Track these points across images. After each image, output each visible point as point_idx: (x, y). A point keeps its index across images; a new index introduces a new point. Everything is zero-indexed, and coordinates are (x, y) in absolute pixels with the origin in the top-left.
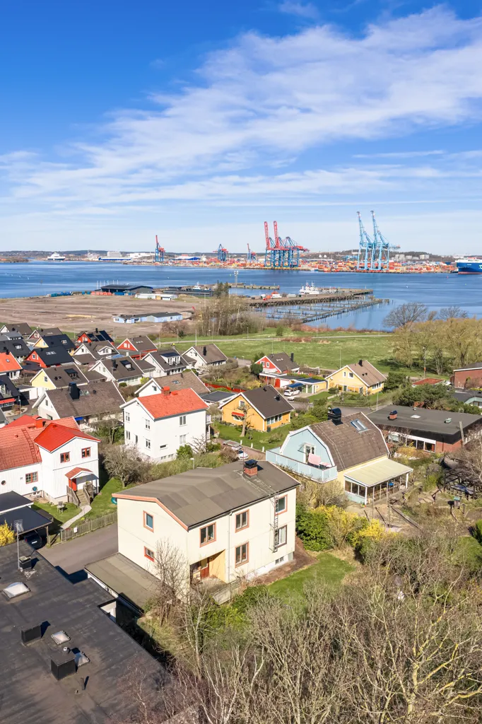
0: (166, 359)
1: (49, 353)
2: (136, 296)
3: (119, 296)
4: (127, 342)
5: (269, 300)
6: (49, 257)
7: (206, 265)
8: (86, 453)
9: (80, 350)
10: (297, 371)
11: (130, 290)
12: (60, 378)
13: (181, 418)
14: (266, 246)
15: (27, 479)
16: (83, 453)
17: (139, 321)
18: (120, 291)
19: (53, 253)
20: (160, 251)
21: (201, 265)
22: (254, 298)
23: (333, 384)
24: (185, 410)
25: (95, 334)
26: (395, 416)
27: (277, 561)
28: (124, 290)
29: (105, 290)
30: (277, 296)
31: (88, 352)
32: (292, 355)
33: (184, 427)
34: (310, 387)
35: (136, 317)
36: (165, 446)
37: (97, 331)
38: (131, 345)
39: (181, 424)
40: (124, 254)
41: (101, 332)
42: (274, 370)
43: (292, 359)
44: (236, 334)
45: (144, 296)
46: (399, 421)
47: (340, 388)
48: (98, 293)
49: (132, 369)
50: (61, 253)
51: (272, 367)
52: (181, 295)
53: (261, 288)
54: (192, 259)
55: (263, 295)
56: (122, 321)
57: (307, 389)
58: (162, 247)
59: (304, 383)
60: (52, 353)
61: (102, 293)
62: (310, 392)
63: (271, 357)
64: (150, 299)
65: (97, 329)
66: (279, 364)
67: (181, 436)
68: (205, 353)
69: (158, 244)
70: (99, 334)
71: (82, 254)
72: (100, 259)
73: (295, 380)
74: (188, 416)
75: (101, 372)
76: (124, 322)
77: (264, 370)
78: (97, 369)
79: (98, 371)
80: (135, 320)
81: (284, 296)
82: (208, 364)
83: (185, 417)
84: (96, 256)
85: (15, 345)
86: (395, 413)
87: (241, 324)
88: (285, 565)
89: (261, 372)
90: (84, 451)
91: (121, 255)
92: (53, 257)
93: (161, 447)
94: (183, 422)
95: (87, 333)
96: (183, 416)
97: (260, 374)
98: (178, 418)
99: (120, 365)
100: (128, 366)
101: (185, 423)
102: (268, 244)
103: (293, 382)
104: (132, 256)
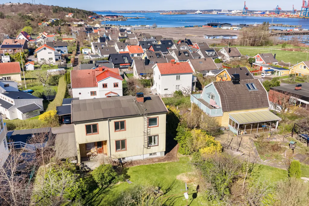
0: (207, 53)
1: (158, 47)
2: (221, 27)
3: (214, 28)
4: (196, 45)
5: (291, 32)
6: (195, 12)
7: (268, 16)
8: (116, 85)
9: (173, 47)
10: (276, 64)
11: (220, 25)
12: (152, 57)
13: (177, 76)
14: (302, 6)
15: (91, 94)
16: (114, 85)
17: (215, 38)
18: (216, 25)
19: (197, 10)
20: (246, 9)
21: (265, 15)
22: (282, 31)
23: (293, 72)
24: (180, 72)
25: (185, 41)
26: (300, 88)
27: (151, 154)
28: (217, 25)
29: (209, 25)
30: (297, 30)
31: (176, 48)
32: (275, 55)
33: (178, 81)
34: (278, 72)
35: (214, 36)
36: (167, 89)
37: (186, 40)
38: (197, 46)
39: (177, 79)
40: (230, 11)
41: (187, 40)
42: (262, 62)
43: (274, 57)
44: (259, 46)
45: (225, 28)
46: (302, 91)
47: (297, 75)
48: (205, 26)
49: (188, 56)
50: (201, 11)
51: (261, 60)
52: (244, 28)
53: (291, 27)
54: (262, 13)
55: (288, 30)
56: (207, 37)
57: (276, 73)
58: (247, 7)
59: (275, 70)
60: (159, 47)
61: (207, 26)
62: (278, 75)
63: (262, 55)
64: (228, 29)
65: (186, 39)
66: (265, 59)
67: (176, 86)
68: (230, 51)
69: (245, 5)
70: (187, 41)
71: (211, 11)
72: (217, 13)
73: (270, 68)
74: (181, 76)
75: (174, 56)
76: (208, 38)
77: (256, 61)
78: (172, 55)
79: (173, 56)
80: (214, 37)
81: (301, 30)
82: (230, 57)
83: (179, 76)
84: (216, 12)
85: (148, 43)
86: (300, 86)
87: (263, 41)
88: (157, 158)
89: (254, 62)
90: (115, 84)
91: (228, 12)
92: (197, 12)
93: (165, 89)
94: (178, 78)
95: (181, 40)
96: (178, 75)
97: (253, 64)
98: (175, 76)
99: (183, 54)
100: (187, 54)
101: (179, 79)
102: (303, 4)
103: (269, 69)
104: (233, 12)
